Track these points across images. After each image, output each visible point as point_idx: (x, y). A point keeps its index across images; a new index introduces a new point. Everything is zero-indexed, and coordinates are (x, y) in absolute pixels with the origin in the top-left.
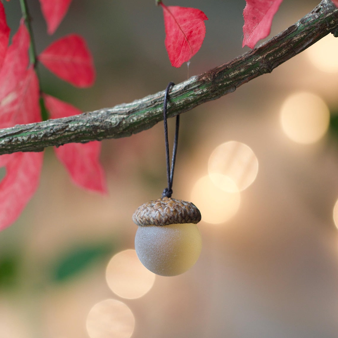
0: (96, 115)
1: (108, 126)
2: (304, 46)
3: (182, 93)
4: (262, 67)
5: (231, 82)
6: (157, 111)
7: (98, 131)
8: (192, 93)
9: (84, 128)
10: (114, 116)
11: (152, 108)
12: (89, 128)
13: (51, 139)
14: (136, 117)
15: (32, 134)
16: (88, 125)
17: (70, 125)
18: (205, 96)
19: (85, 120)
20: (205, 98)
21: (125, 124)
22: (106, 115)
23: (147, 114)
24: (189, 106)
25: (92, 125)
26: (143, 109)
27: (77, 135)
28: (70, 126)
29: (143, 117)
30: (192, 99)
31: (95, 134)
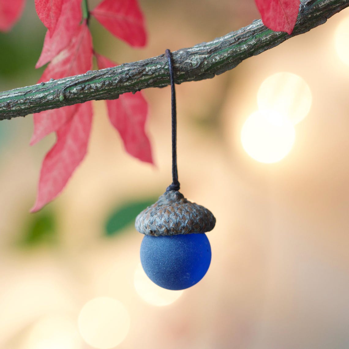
1: (189, 67)
5: (321, 13)
9: (163, 71)
11: (235, 46)
15: (106, 80)
17: (147, 68)
21: (207, 64)
23: (230, 52)
24: (276, 42)
26: (226, 46)
28: (147, 70)
29: (227, 55)
30: (279, 33)
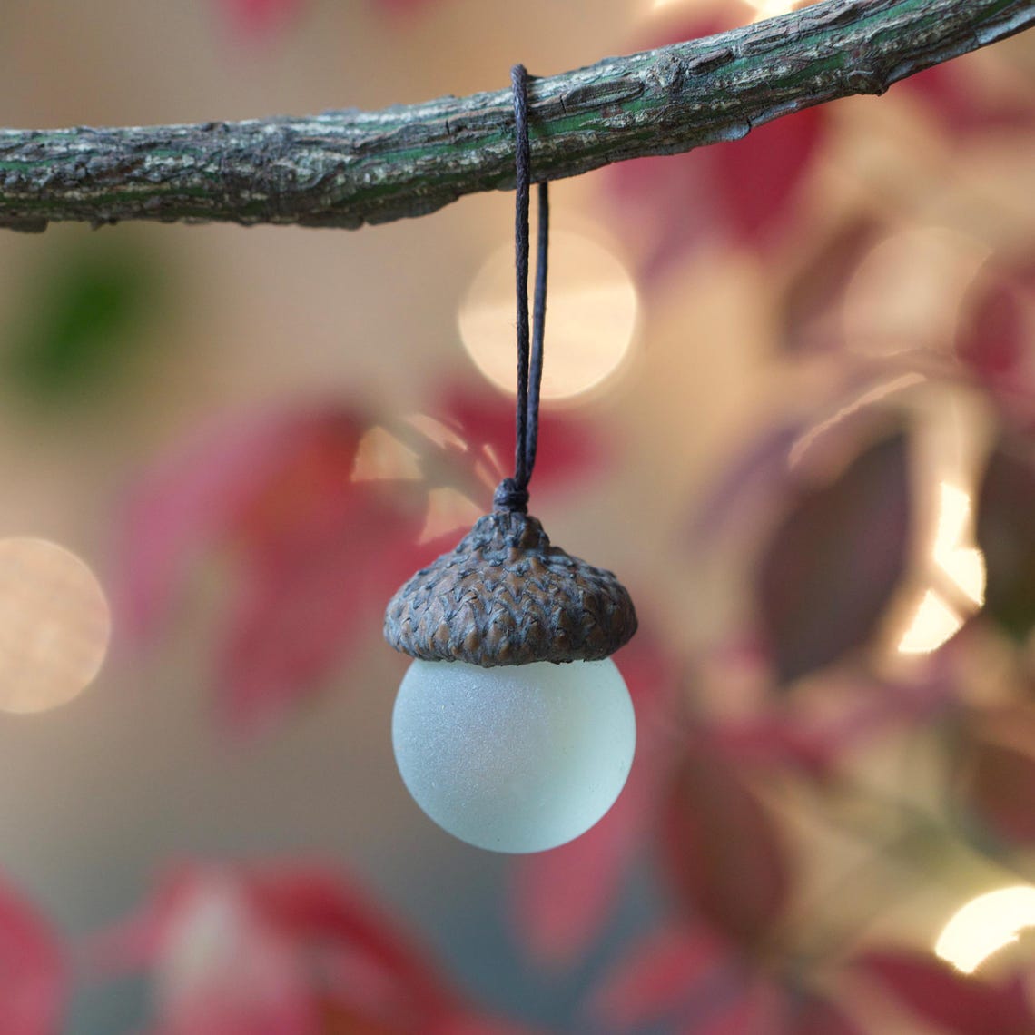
0: (247, 136)
2: (1013, 25)
3: (558, 113)
4: (852, 73)
6: (461, 158)
7: (245, 195)
8: (595, 120)
10: (310, 151)
12: (213, 181)
13: (73, 198)
14: (386, 169)
16: (212, 168)
18: (637, 137)
19: (204, 150)
20: (636, 143)
22: (281, 145)
25: (227, 170)
27: (169, 198)
31: (232, 205)
